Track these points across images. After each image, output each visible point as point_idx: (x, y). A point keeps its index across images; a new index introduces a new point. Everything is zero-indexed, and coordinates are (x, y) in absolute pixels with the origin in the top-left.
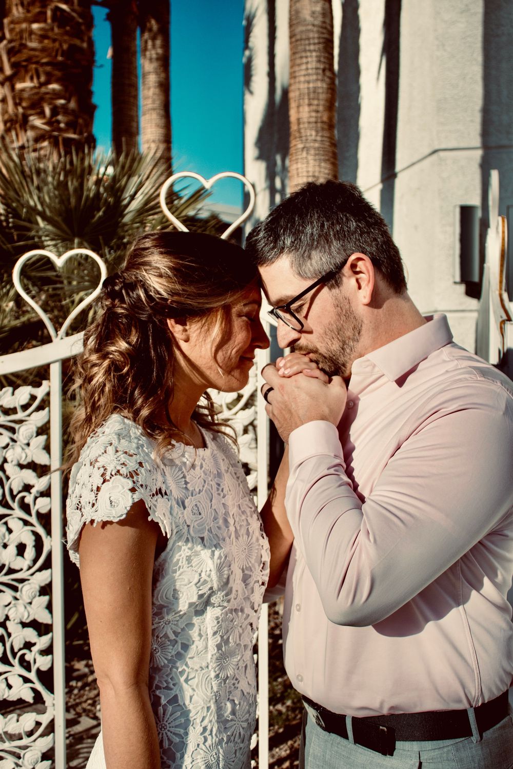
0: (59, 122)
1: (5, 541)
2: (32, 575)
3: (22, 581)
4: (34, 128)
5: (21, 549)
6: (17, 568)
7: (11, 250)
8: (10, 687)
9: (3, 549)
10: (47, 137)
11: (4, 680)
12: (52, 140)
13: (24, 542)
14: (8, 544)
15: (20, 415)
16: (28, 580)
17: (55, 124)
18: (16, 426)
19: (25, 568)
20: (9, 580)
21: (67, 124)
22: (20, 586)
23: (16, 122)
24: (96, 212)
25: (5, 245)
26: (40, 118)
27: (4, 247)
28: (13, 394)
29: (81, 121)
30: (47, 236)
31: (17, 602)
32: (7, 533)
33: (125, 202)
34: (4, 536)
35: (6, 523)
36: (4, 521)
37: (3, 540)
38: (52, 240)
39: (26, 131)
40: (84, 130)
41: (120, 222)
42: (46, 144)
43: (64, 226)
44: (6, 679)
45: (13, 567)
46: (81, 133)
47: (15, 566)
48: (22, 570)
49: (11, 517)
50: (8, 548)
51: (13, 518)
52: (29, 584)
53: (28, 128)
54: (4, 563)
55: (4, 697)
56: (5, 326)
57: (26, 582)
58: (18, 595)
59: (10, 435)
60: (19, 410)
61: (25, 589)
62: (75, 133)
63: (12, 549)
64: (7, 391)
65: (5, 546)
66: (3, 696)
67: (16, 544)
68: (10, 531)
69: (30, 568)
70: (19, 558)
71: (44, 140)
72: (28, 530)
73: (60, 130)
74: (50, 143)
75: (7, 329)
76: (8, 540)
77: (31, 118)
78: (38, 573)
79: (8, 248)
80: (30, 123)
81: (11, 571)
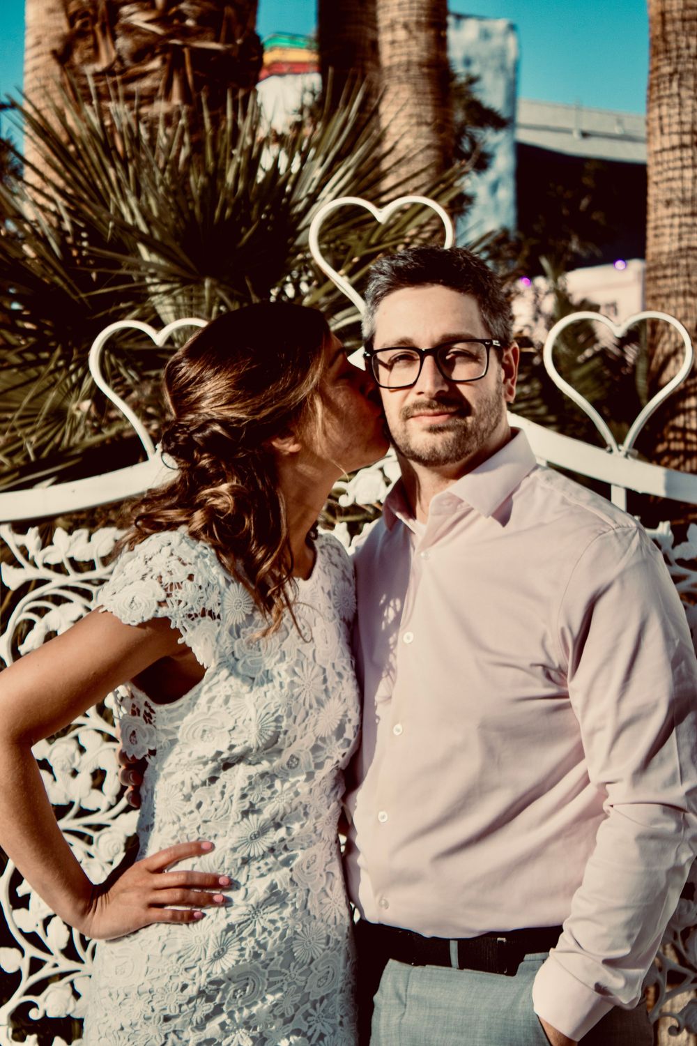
0: (182, 16)
1: (75, 765)
2: (115, 818)
3: (99, 827)
4: (130, 30)
5: (98, 777)
6: (92, 807)
7: (86, 301)
8: (77, 995)
9: (71, 779)
10: (157, 51)
11: (69, 985)
12: (168, 56)
13: (102, 768)
14: (78, 770)
15: (100, 572)
16: (108, 826)
17: (176, 22)
18: (94, 589)
19: (104, 807)
20: (79, 825)
21: (198, 20)
22: (95, 835)
23: (95, 20)
24: (243, 230)
25: (76, 294)
26: (144, 10)
27: (75, 297)
28: (89, 539)
29: (229, 11)
30: (153, 275)
31: (91, 860)
32: (77, 753)
33: (300, 207)
34: (73, 757)
35: (76, 738)
36: (72, 734)
37: (71, 764)
38: (163, 282)
39: (114, 38)
40: (238, 30)
41: (292, 244)
42: (156, 64)
43: (184, 257)
44: (72, 983)
45: (85, 806)
46: (230, 39)
47: (87, 805)
48: (98, 810)
49: (83, 728)
50: (79, 776)
51: (87, 730)
52: (110, 832)
53: (119, 32)
54: (73, 800)
55: (68, 1012)
56: (76, 446)
57: (105, 830)
58: (92, 849)
59: (84, 601)
60: (98, 564)
61: (102, 840)
62: (216, 40)
63: (85, 778)
64: (80, 535)
65: (75, 773)
66: (66, 1010)
67: (91, 770)
68: (82, 750)
69: (111, 807)
70: (96, 792)
71: (153, 58)
72: (109, 749)
73: (186, 33)
74: (164, 61)
75: (78, 451)
76: (79, 764)
77: (125, 10)
78: (123, 816)
79: (81, 299)
80: (122, 21)
81: (83, 813)
